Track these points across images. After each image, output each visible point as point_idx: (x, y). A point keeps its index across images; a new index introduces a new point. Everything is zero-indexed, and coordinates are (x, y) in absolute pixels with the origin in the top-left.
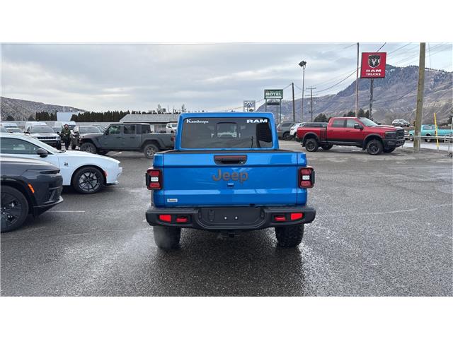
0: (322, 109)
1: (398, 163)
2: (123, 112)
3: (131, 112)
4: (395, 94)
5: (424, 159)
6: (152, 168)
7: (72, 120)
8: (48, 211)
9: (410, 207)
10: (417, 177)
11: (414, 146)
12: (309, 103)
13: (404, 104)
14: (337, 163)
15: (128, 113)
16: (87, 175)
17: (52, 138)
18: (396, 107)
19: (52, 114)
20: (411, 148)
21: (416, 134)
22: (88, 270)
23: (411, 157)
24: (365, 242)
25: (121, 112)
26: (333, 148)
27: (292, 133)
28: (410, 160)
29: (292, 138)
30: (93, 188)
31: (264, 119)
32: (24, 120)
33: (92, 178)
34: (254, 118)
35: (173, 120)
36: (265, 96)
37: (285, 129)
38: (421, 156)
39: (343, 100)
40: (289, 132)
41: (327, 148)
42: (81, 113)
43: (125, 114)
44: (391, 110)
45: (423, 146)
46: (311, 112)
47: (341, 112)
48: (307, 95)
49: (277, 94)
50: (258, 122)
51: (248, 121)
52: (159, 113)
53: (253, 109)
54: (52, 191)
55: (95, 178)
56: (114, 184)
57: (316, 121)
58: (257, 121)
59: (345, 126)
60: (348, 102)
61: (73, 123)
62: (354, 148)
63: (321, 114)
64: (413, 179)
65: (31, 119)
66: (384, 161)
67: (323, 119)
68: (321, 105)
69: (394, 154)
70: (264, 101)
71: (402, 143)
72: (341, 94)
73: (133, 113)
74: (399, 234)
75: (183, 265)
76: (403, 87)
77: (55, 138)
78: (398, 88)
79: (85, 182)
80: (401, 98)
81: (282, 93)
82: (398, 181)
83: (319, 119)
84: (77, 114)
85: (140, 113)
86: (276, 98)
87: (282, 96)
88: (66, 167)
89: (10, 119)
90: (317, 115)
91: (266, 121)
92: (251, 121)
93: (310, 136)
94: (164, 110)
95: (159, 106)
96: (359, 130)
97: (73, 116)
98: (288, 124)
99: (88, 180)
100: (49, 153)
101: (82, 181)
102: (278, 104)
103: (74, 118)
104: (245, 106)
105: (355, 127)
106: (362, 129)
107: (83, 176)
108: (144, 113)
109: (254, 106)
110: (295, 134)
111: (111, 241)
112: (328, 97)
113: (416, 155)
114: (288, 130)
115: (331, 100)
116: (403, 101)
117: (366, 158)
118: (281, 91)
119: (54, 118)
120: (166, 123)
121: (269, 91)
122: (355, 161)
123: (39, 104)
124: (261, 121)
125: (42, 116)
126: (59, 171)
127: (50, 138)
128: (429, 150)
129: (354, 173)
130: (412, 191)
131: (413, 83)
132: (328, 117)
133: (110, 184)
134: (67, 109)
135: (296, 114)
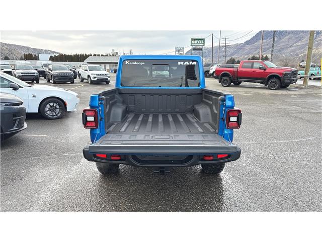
0: (233, 54)
1: (292, 96)
2: (87, 54)
3: (93, 55)
4: (287, 43)
5: (312, 94)
6: (88, 108)
7: (50, 60)
8: (16, 135)
9: (309, 136)
10: (309, 108)
11: (304, 83)
12: (223, 49)
13: (293, 51)
14: (245, 96)
15: (91, 55)
16: (52, 104)
17: (32, 73)
18: (287, 53)
19: (35, 55)
20: (301, 85)
21: (306, 74)
22: (36, 195)
23: (302, 92)
24: (276, 170)
25: (86, 54)
26: (241, 84)
27: (211, 72)
28: (301, 95)
29: (211, 76)
30: (56, 115)
31: (193, 61)
32: (16, 59)
33: (55, 107)
34: (184, 61)
36: (191, 43)
37: (206, 69)
38: (309, 91)
39: (248, 47)
40: (209, 71)
41: (237, 84)
42: (57, 55)
43: (89, 56)
44: (284, 55)
45: (311, 83)
46: (225, 56)
47: (246, 56)
48: (223, 43)
49: (200, 42)
50: (188, 64)
51: (179, 63)
52: (113, 55)
53: (182, 53)
54: (16, 120)
55: (58, 107)
56: (73, 112)
57: (228, 63)
58: (186, 63)
59: (252, 67)
60: (252, 49)
61: (50, 62)
62: (258, 84)
63: (232, 58)
64: (306, 110)
65: (21, 59)
66: (282, 95)
67: (233, 61)
68: (232, 51)
69: (289, 90)
70: (191, 48)
71: (295, 81)
72: (247, 43)
73: (95, 55)
74: (304, 163)
75: (120, 192)
76: (293, 38)
77: (34, 73)
78: (289, 39)
79: (50, 110)
80: (291, 47)
81: (204, 42)
82: (294, 112)
83: (230, 61)
84: (53, 55)
85: (99, 56)
86: (200, 46)
87: (204, 44)
88: (34, 98)
89: (6, 58)
90: (228, 58)
91: (195, 63)
92: (182, 63)
93: (225, 75)
94: (117, 53)
95: (113, 50)
96: (262, 71)
97: (51, 57)
98: (208, 65)
99: (52, 109)
100: (20, 87)
101: (48, 109)
102: (201, 49)
103: (52, 59)
104: (176, 51)
105: (260, 68)
106: (265, 70)
107: (48, 106)
108: (102, 55)
109: (183, 51)
110: (214, 72)
111: (62, 164)
112: (237, 45)
113: (306, 90)
114: (208, 70)
115: (239, 48)
116: (292, 48)
117: (267, 92)
118: (203, 40)
119: (37, 58)
121: (194, 39)
122: (259, 94)
123: (27, 47)
124: (191, 63)
125: (28, 57)
126: (22, 103)
127: (30, 73)
128: (315, 86)
129: (259, 105)
130: (308, 121)
131: (300, 35)
132: (236, 60)
133: (69, 112)
134: (47, 52)
135: (214, 58)
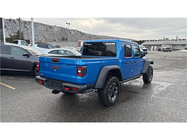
15: (148, 40)
34: (109, 42)
35: (166, 44)
52: (164, 40)
85: (154, 41)
92: (108, 44)
95: (164, 37)
120: (162, 45)
124: (112, 44)
